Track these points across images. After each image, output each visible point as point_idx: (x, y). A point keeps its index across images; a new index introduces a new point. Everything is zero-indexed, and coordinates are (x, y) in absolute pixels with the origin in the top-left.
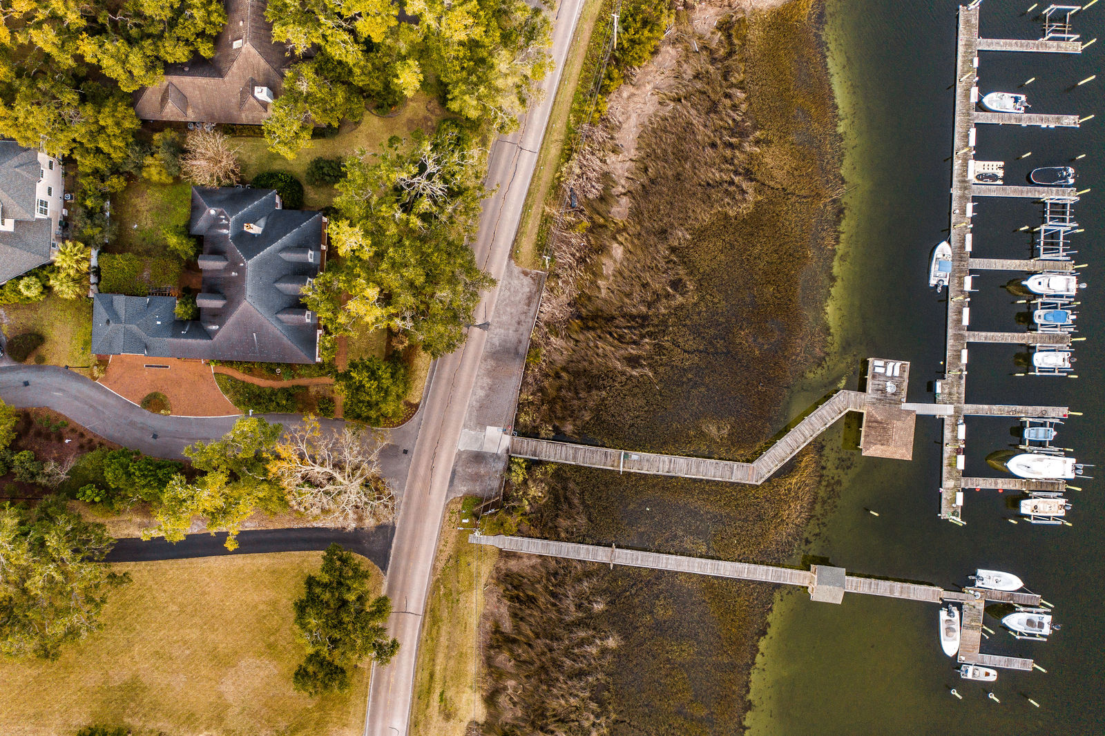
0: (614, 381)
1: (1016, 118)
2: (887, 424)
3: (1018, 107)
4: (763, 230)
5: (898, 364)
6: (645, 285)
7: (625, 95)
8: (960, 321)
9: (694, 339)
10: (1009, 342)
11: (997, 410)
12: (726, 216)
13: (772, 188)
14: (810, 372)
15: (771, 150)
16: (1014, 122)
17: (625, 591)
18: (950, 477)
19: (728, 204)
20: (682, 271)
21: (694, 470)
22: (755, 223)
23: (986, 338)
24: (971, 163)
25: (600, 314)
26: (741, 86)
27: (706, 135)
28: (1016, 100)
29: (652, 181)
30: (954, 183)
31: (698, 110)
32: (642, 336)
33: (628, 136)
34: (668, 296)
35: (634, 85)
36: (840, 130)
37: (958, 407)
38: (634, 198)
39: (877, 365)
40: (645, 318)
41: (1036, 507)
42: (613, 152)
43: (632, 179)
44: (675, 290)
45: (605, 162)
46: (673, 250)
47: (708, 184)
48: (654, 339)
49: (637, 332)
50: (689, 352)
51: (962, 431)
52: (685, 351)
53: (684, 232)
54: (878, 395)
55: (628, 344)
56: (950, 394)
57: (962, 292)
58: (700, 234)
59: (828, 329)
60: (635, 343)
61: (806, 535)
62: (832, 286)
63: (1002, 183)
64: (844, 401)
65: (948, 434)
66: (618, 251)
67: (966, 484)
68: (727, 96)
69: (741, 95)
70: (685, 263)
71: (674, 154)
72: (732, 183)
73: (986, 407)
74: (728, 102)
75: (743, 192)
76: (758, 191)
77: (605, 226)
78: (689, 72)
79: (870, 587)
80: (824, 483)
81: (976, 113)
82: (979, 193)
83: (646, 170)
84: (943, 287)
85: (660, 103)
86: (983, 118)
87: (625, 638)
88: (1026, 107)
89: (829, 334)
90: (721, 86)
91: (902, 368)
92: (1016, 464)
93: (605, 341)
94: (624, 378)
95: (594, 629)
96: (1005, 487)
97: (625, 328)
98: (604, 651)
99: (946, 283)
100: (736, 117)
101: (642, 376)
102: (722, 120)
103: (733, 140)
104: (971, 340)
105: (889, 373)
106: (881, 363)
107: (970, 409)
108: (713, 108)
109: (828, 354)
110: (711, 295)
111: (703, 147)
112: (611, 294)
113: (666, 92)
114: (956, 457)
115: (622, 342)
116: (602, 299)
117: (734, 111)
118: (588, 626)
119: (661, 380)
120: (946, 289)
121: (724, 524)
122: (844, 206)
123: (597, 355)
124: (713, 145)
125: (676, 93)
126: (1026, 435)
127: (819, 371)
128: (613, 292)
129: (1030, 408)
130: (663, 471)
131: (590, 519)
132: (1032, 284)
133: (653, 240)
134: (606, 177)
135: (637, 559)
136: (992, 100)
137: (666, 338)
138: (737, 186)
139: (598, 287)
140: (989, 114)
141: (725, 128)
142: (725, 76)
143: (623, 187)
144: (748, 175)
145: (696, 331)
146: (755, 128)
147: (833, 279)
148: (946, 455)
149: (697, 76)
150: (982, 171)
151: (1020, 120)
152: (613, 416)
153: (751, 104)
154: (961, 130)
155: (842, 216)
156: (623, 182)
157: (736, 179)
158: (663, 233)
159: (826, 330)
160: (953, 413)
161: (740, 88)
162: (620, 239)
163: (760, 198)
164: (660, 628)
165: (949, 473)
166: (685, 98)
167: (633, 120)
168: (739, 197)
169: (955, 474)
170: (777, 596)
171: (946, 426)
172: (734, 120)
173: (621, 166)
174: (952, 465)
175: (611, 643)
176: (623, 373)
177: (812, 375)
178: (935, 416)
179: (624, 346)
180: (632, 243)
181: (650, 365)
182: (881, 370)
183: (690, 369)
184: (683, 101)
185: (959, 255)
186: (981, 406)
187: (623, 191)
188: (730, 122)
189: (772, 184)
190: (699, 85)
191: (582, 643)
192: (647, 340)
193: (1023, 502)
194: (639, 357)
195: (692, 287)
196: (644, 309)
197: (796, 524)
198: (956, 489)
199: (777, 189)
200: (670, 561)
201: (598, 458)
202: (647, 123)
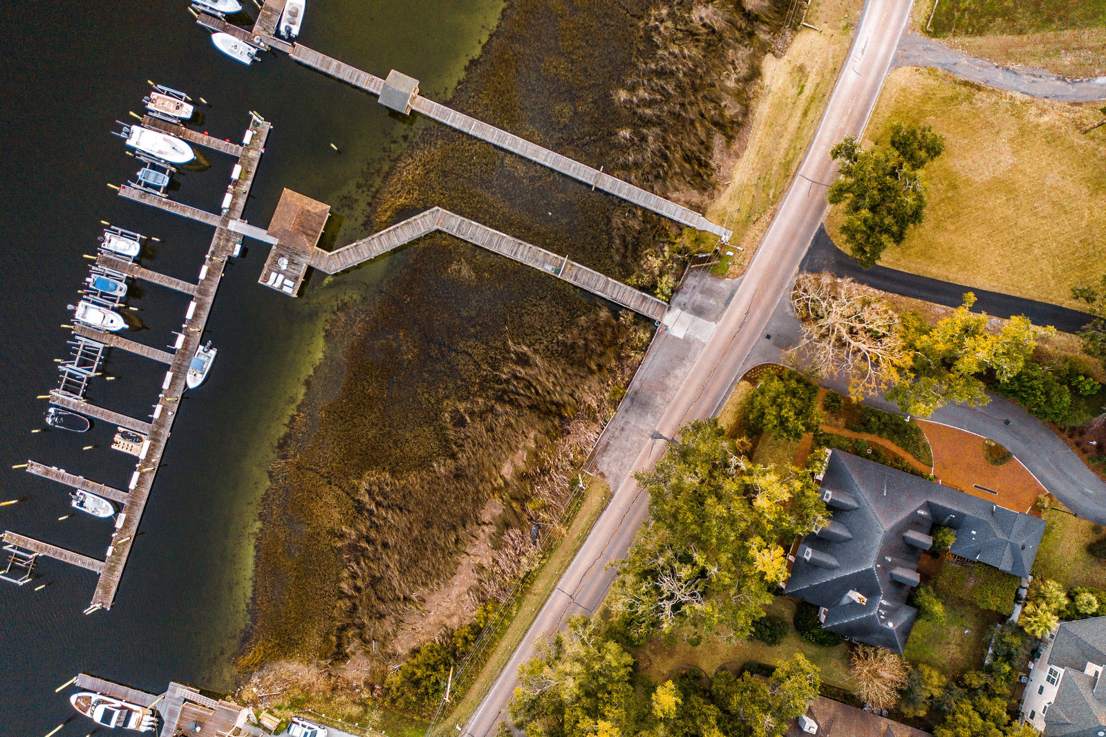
0: (547, 347)
1: (87, 486)
2: (298, 229)
3: (82, 497)
4: (361, 450)
5: (269, 284)
6: (490, 429)
7: (455, 620)
8: (198, 308)
9: (458, 365)
10: (156, 274)
11: (189, 212)
12: (393, 473)
13: (340, 487)
14: (355, 300)
15: (331, 525)
16: (91, 483)
17: (594, 141)
18: (251, 160)
19: (387, 485)
20: (451, 433)
21: (495, 239)
22: (368, 458)
23: (178, 284)
24: (142, 456)
25: (542, 415)
26: (341, 595)
27: (389, 558)
28: (81, 504)
29: (454, 528)
30: (165, 441)
31: (390, 584)
32: (507, 381)
33: (464, 579)
34: (472, 414)
35: (445, 625)
36: (259, 524)
37: (224, 225)
38: (477, 518)
39: (290, 289)
40: (499, 399)
41: (178, 108)
42: (484, 567)
43: (473, 536)
44: (463, 417)
45: (494, 560)
46: (453, 456)
47: (401, 509)
48: (496, 375)
49: (511, 387)
50: (467, 353)
51: (227, 201)
52: (470, 355)
53: (437, 470)
54: (297, 259)
55: (523, 379)
56: (228, 240)
57: (187, 335)
58: (424, 463)
59: (326, 337)
60: (516, 378)
61: (405, 145)
62: (310, 376)
63: (119, 428)
64: (333, 262)
65: (241, 202)
66: (507, 470)
67: (237, 149)
68: (358, 589)
69: (344, 585)
70: (445, 440)
71: (426, 549)
72: (378, 504)
73: (197, 218)
74: (359, 583)
75: (370, 492)
76: (355, 489)
77: (512, 498)
78: (388, 625)
79: (358, 77)
80: (374, 190)
81: (124, 502)
82: (143, 425)
83: (457, 541)
84: (204, 345)
85: (424, 601)
86: (120, 496)
87: (607, 96)
88: (74, 494)
89: (326, 331)
90: (361, 601)
91: (267, 278)
92: (185, 154)
93: (544, 388)
94: (537, 346)
95: (635, 113)
96: (200, 135)
97: (522, 395)
98: (632, 89)
99: (201, 347)
100: (355, 567)
101: (519, 344)
102: (370, 568)
103: (364, 544)
104: (192, 286)
105: (281, 277)
106: (286, 289)
107: (213, 220)
108: (375, 581)
109: (334, 313)
110: (430, 402)
111: (395, 546)
112: (526, 431)
113: (415, 609)
114: (240, 178)
115: (529, 382)
116: (535, 428)
117: (356, 573)
118: (640, 118)
119: (502, 334)
120: (202, 342)
121: (481, 179)
122: (277, 450)
123: (556, 376)
124: (385, 545)
125: (406, 606)
126: (167, 179)
127: (347, 299)
128: (523, 432)
129: (155, 204)
130: (525, 246)
131: (609, 220)
132: (119, 323)
133: (470, 472)
134: (498, 545)
135: (574, 169)
136: (105, 511)
137: (485, 373)
138: (374, 499)
139: (536, 441)
140: (111, 497)
141: (369, 558)
142: (354, 608)
143: (483, 531)
144: (360, 507)
145: (453, 372)
146: (340, 550)
147: (307, 383)
148: (249, 183)
149: (381, 616)
150: (135, 446)
151: (84, 484)
152: (558, 313)
153: (338, 574)
154: (143, 490)
155: (281, 441)
156: (482, 535)
157: (373, 507)
158: (458, 475)
159: (328, 336)
160: (231, 221)
161: (343, 593)
162: (501, 482)
163: (356, 482)
164: (572, 95)
165: (250, 165)
166: (399, 599)
167: (455, 592)
168: (375, 488)
169: (246, 162)
170: (450, 96)
171: (241, 210)
172: (358, 564)
173: (480, 552)
174: (245, 172)
175: (623, 95)
176: (536, 351)
177: (355, 297)
178: (248, 223)
179: (528, 378)
180: (490, 474)
181: (508, 352)
182: (287, 282)
183: (470, 337)
184: (402, 597)
185: (180, 371)
186: (202, 220)
187: (485, 527)
188: (362, 563)
189: (339, 492)
190: (382, 607)
191: (650, 104)
192: (504, 376)
193: (188, 116)
194: (516, 363)
195: (446, 415)
196: (498, 408)
197: (412, 158)
198: (248, 148)
199: (336, 485)
200: (544, 158)
201: (584, 277)
202: (442, 585)
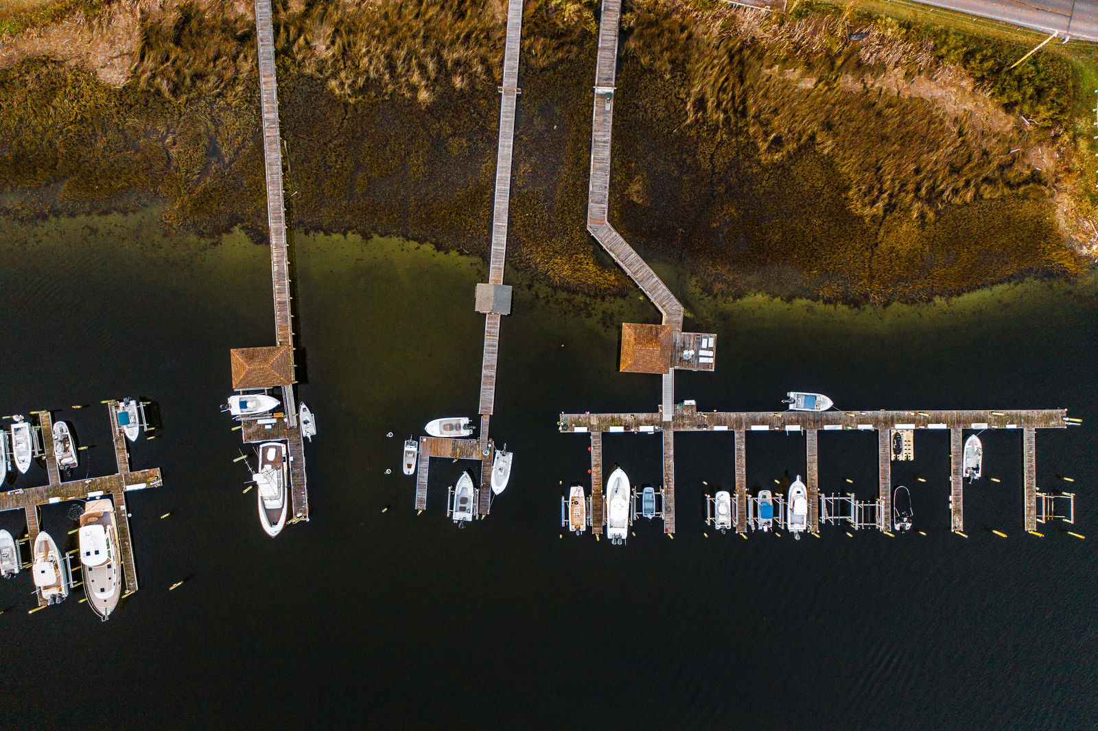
0: (681, 86)
1: (957, 469)
2: (656, 343)
3: (969, 471)
4: (836, 226)
5: (711, 361)
6: (775, 112)
7: (964, 83)
8: (755, 423)
9: (725, 163)
10: (736, 472)
11: (669, 463)
12: (848, 188)
13: (877, 233)
14: (697, 281)
15: (915, 230)
16: (953, 467)
17: (474, 108)
18: (601, 421)
19: (860, 190)
20: (792, 146)
21: (598, 165)
22: (842, 217)
23: (739, 449)
24: (912, 426)
25: (746, 68)
26: (978, 196)
27: (928, 164)
28: (977, 469)
29: (879, 114)
30: (890, 412)
31: (953, 153)
32: (725, 112)
33: (925, 89)
34: (766, 134)
35: (973, 90)
36: (937, 299)
37: (669, 426)
38: (862, 96)
39: (709, 341)
40: (744, 114)
41: (576, 503)
42: (906, 74)
43: (880, 94)
44: (773, 142)
45: (896, 67)
46: (812, 138)
47: (879, 169)
48: (723, 124)
49: (729, 105)
50: (712, 158)
51: (649, 429)
52: (712, 155)
53: (830, 148)
54: (679, 344)
55: (718, 98)
56: (683, 417)
57: (784, 424)
58: (828, 164)
59: (740, 297)
60: (719, 105)
62: (782, 299)
63: (892, 459)
64: (671, 309)
65: (643, 416)
66: (809, 83)
67: (594, 437)
68: (967, 183)
69: (969, 196)
70: (800, 151)
71: (907, 133)
72: (881, 192)
73: (672, 452)
74: (961, 184)
75: (873, 203)
76: (874, 218)
77: (832, 69)
78: (991, 144)
79: (490, 346)
81: (960, 430)
82: (882, 437)
83: (889, 106)
84: (788, 404)
85: (956, 119)
86: (956, 437)
87: (430, 109)
88: (969, 478)
89: (735, 298)
90: (977, 176)
91: (708, 365)
92: (619, 478)
93: (720, 75)
94: (683, 96)
95: (436, 80)
96: (594, 475)
97: (733, 94)
98: (414, 89)
99: (791, 407)
100: (947, 193)
101: (686, 113)
102: (943, 180)
103: (923, 191)
104: (736, 436)
105: (701, 353)
106: (712, 344)
107: (669, 438)
108: (955, 170)
109: (715, 297)
110: (769, 177)
111: (915, 161)
112: (765, 78)
113: (968, 123)
114: (621, 425)
115: (718, 92)
116: (760, 70)
117: (953, 189)
118: (439, 72)
119: (682, 133)
121: (545, 201)
122: (862, 307)
123: (706, 68)
124: (917, 171)
125: (967, 133)
126: (646, 489)
128: (767, 80)
129: (672, 496)
130: (595, 136)
131: (543, 70)
132: (797, 486)
133: (822, 117)
134: (881, 68)
135: (507, 117)
136: (974, 443)
137: (724, 136)
138: (878, 197)
139: (771, 67)
140: (960, 443)
141: (934, 182)
142: (987, 180)
143: (872, 85)
144: (890, 208)
145: (734, 164)
146: (937, 213)
147: (789, 299)
148: (622, 415)
149: (985, 153)
150: (904, 438)
151: (956, 473)
152: (646, 88)
153: (959, 207)
154: (943, 416)
155: (852, 305)
156: (877, 86)
157: (885, 195)
158: (828, 126)
159: (739, 295)
160: (664, 420)
161: (975, 196)
162: (820, 85)
163: (867, 220)
164: (438, 143)
165: (605, 419)
166: (963, 142)
167: (939, 93)
168: (867, 200)
169: (604, 425)
170: (476, 259)
171: (650, 414)
172: (943, 192)
173: (893, 82)
174: (614, 422)
175: (423, 95)
176: (688, 95)
178: (661, 404)
179: (716, 92)
180: (818, 96)
181: (697, 121)
182: (704, 345)
183: (696, 161)
184: (960, 139)
185: (819, 419)
186: (672, 447)
187: (868, 86)
188: (941, 187)
189: (882, 232)
190: (977, 155)
191: (423, 68)
192: (722, 116)
193: (581, 489)
194: (705, 111)
195: (776, 157)
196: (752, 111)
197: (547, 272)
198: (591, 427)
199: (877, 238)
200: (506, 149)
201: (605, 72)
202: (936, 106)
